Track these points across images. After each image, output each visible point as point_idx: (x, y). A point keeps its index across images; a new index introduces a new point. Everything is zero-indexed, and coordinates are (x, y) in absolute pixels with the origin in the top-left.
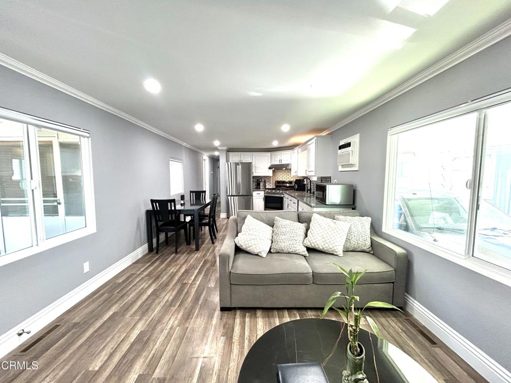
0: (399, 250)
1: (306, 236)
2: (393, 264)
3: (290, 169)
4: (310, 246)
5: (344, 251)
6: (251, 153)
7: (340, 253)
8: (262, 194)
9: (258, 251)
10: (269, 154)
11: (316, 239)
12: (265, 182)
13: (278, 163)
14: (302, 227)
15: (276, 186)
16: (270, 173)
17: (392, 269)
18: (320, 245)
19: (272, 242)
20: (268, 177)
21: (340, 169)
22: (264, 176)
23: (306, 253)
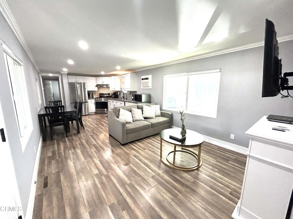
0: (170, 113)
1: (143, 114)
2: (169, 117)
3: (109, 87)
4: (145, 117)
5: (155, 117)
6: (83, 77)
7: (154, 117)
8: (93, 101)
9: (130, 121)
10: (94, 78)
11: (146, 114)
12: (92, 94)
13: (101, 83)
14: (140, 111)
15: (100, 96)
16: (96, 89)
17: (169, 119)
18: (148, 116)
19: (133, 118)
20: (94, 91)
21: (142, 88)
22: (91, 91)
23: (144, 119)
